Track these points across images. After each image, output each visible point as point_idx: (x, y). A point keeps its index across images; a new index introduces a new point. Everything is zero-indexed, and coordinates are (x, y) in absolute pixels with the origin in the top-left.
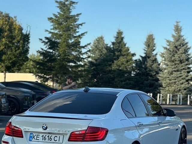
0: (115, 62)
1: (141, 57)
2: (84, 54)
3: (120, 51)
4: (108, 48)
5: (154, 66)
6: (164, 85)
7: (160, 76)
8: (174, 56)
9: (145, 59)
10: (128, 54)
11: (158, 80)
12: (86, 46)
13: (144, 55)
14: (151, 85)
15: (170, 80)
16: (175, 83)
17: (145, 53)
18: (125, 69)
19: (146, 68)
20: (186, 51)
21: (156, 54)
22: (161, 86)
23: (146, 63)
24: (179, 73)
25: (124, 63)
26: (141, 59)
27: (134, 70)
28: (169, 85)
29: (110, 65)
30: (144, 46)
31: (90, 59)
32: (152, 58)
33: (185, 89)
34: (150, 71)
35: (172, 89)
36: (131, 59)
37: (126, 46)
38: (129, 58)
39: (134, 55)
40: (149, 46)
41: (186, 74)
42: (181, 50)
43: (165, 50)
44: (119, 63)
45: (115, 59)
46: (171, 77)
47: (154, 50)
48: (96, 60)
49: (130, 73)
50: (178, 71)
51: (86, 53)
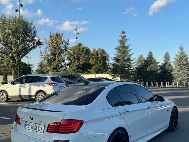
0: (149, 67)
1: (163, 64)
2: (132, 64)
3: (151, 61)
4: (145, 61)
5: (170, 68)
6: (175, 77)
7: (173, 73)
8: (180, 62)
9: (164, 65)
10: (155, 63)
11: (172, 75)
12: (133, 60)
13: (164, 63)
14: (168, 78)
15: (178, 75)
16: (181, 76)
17: (165, 62)
18: (154, 70)
19: (165, 69)
20: (186, 59)
21: (170, 62)
22: (173, 78)
23: (165, 67)
24: (183, 71)
25: (153, 67)
26: (162, 65)
27: (159, 70)
28: (178, 77)
29: (146, 68)
30: (164, 58)
31: (136, 66)
32: (168, 64)
33: (187, 79)
34: (168, 70)
35: (179, 79)
36: (157, 65)
37: (154, 59)
38: (156, 64)
39: (158, 63)
40: (166, 58)
41: (187, 71)
42: (184, 59)
43: (175, 60)
44: (151, 67)
45: (149, 66)
46: (179, 73)
47: (169, 60)
48: (139, 66)
49: (157, 72)
50: (182, 70)
51: (134, 63)
